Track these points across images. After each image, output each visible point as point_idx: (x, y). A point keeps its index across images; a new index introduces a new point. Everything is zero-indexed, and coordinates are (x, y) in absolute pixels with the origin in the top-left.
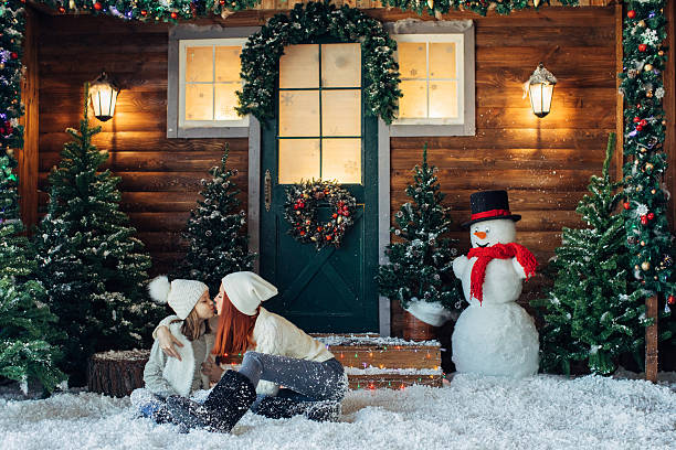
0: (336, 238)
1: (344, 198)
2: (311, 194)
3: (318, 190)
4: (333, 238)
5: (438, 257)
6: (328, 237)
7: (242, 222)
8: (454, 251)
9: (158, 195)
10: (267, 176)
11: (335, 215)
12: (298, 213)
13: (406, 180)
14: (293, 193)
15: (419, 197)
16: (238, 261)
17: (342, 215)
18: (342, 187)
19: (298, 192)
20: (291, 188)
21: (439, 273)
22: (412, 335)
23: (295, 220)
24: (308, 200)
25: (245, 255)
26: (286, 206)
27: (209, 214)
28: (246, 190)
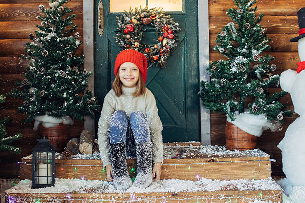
0: (162, 59)
1: (168, 23)
2: (139, 20)
3: (145, 17)
4: (159, 58)
5: (261, 73)
6: (155, 57)
7: (77, 42)
8: (274, 67)
9: (4, 23)
10: (100, 5)
11: (161, 38)
12: (128, 36)
13: (222, 8)
14: (123, 20)
15: (242, 17)
16: (73, 79)
17: (168, 38)
18: (166, 14)
19: (127, 19)
20: (121, 16)
21: (263, 87)
22: (236, 145)
23: (125, 43)
24: (138, 25)
25: (81, 74)
26: (117, 32)
27: (46, 35)
28: (81, 18)
